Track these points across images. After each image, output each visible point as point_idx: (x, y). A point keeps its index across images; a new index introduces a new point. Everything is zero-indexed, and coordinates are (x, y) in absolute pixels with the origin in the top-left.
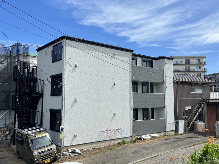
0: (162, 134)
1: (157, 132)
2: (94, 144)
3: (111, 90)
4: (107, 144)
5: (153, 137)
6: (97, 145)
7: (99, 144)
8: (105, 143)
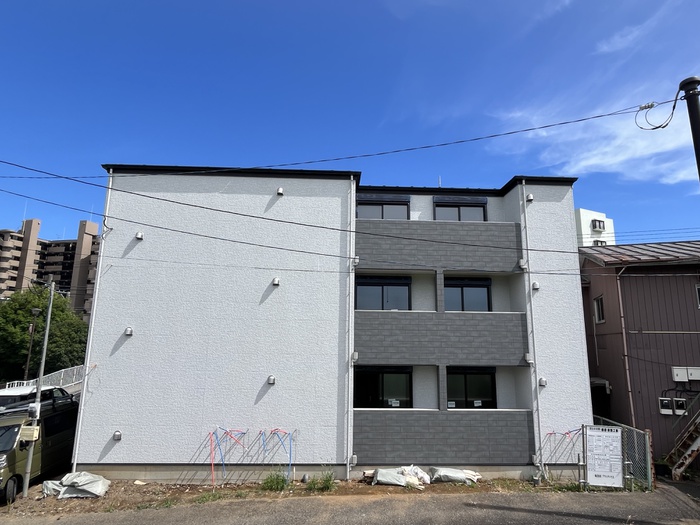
0: (515, 473)
1: (482, 461)
2: (183, 471)
3: (262, 302)
4: (235, 477)
5: (439, 480)
6: (194, 475)
7: (202, 474)
8: (226, 473)
